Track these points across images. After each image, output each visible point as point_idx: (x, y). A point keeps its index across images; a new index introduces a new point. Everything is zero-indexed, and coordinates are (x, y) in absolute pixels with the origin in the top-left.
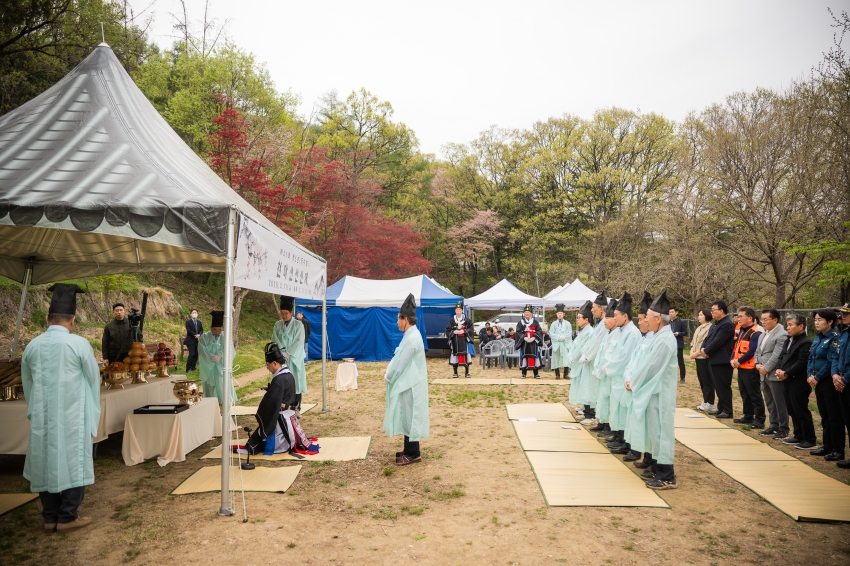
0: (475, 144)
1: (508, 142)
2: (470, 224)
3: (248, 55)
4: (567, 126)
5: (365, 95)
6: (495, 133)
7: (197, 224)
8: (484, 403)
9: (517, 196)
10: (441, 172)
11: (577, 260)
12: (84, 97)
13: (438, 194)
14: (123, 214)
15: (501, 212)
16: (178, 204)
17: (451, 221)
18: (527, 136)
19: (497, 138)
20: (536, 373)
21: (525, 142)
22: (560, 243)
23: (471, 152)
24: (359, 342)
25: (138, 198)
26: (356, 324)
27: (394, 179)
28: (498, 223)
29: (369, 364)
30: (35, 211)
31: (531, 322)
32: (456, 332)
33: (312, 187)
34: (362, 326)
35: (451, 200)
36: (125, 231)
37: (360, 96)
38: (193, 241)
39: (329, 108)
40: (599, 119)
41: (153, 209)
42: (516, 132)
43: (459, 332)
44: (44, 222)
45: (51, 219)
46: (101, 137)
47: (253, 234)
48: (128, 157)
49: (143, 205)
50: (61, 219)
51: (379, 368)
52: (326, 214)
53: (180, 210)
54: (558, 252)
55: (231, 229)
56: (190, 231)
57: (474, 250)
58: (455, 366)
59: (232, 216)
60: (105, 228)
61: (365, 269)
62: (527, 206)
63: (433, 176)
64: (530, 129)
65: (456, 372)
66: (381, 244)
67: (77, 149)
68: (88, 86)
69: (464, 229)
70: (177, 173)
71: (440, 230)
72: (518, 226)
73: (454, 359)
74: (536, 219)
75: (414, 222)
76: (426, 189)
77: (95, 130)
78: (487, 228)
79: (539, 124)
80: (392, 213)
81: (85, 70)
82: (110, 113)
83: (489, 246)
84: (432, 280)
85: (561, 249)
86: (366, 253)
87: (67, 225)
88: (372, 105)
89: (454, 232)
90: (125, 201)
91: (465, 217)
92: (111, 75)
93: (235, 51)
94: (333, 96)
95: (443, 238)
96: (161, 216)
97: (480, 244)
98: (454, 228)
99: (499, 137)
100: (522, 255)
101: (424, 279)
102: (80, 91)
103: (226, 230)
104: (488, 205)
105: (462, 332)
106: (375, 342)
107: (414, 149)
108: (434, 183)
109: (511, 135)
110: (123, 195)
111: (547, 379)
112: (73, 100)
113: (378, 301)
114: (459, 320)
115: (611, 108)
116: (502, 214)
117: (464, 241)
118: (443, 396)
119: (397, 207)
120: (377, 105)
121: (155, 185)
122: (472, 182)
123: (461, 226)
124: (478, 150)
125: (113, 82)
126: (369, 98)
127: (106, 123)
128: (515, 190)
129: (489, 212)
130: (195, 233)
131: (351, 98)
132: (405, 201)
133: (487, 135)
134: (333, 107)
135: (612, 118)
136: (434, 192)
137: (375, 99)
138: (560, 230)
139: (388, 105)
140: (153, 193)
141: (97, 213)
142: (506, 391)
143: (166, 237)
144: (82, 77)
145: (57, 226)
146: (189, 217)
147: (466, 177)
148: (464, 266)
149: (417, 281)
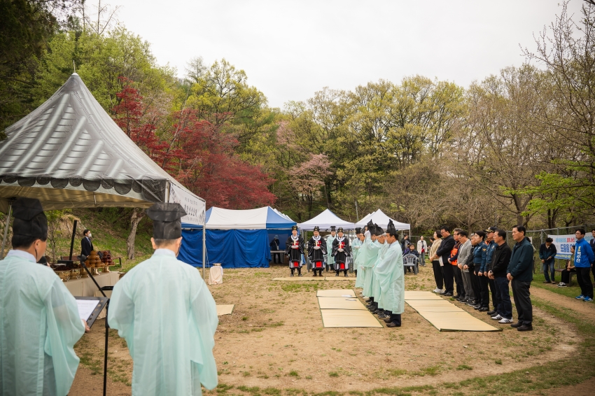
0: (311, 101)
1: (337, 101)
2: (306, 165)
3: (135, 36)
4: (382, 90)
5: (225, 64)
6: (327, 93)
7: (149, 188)
8: (304, 290)
9: (342, 143)
10: (284, 124)
11: (387, 195)
12: (70, 110)
13: (283, 141)
14: (111, 183)
15: (331, 155)
16: (139, 178)
17: (292, 161)
18: (351, 96)
19: (328, 97)
20: (345, 273)
21: (350, 101)
22: (375, 180)
23: (308, 107)
24: (222, 254)
25: (119, 172)
26: (221, 241)
27: (247, 130)
28: (328, 165)
29: (229, 270)
30: (63, 181)
31: (343, 239)
32: (293, 247)
34: (224, 242)
35: (292, 146)
36: (112, 191)
37: (221, 66)
38: (147, 196)
39: (196, 71)
40: (406, 85)
41: (126, 180)
42: (343, 93)
43: (295, 246)
44: (69, 186)
45: (73, 185)
46: (86, 136)
47: (176, 192)
48: (104, 148)
49: (121, 178)
50: (78, 185)
51: (237, 272)
52: (197, 161)
53: (140, 181)
54: (374, 187)
55: (167, 190)
56: (146, 192)
57: (310, 185)
58: (293, 270)
59: (167, 184)
60: (101, 190)
61: (225, 201)
62: (351, 150)
63: (278, 127)
64: (354, 91)
65: (292, 273)
66: (237, 181)
67: (74, 144)
68: (70, 102)
69: (302, 168)
70: (133, 159)
71: (283, 169)
72: (343, 167)
74: (357, 161)
75: (262, 164)
76: (272, 137)
77: (81, 132)
78: (319, 168)
79: (360, 88)
80: (245, 156)
81: (67, 90)
82: (87, 120)
83: (321, 182)
84: (275, 210)
85: (376, 185)
86: (226, 188)
87: (81, 188)
88: (230, 72)
89: (294, 170)
90: (111, 175)
91: (304, 160)
92: (82, 94)
93: (126, 33)
94: (199, 62)
95: (286, 176)
96: (130, 184)
97: (314, 180)
98: (294, 168)
99: (330, 96)
100: (347, 188)
101: (269, 210)
102: (66, 106)
103: (164, 191)
104: (321, 150)
105: (297, 246)
106: (234, 255)
107: (262, 106)
108: (278, 132)
109: (339, 96)
110: (109, 172)
111: (350, 277)
112: (64, 112)
113: (236, 225)
114: (295, 238)
115: (415, 76)
116: (331, 157)
117: (302, 178)
118: (279, 287)
119: (249, 151)
120: (234, 72)
121: (123, 166)
122: (308, 131)
123: (299, 166)
124: (313, 106)
125: (84, 99)
126: (228, 67)
127: (86, 126)
128: (341, 139)
129: (321, 156)
130: (148, 193)
131: (214, 66)
132: (256, 147)
133: (320, 94)
134: (199, 71)
135: (416, 84)
136: (279, 139)
137: (233, 68)
138: (376, 171)
139: (243, 73)
140: (124, 171)
141: (97, 182)
142: (320, 283)
143: (133, 195)
144: (66, 96)
145: (76, 188)
146: (145, 184)
147: (305, 127)
148: (302, 197)
149: (264, 210)
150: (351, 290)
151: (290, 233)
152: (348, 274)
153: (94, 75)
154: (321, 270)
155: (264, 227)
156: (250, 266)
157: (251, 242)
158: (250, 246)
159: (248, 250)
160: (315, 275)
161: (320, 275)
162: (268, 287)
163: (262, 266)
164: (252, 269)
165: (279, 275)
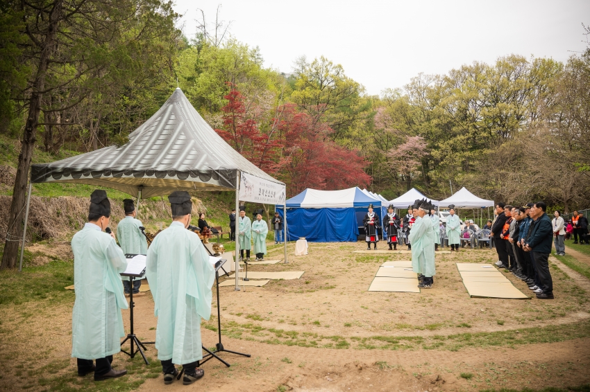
0: (407, 87)
1: (432, 85)
2: (404, 147)
3: (244, 45)
4: (477, 70)
5: (324, 60)
6: (422, 78)
7: (225, 176)
9: (437, 125)
10: (381, 110)
11: (479, 172)
12: (173, 117)
13: (381, 126)
14: (196, 173)
15: (427, 136)
16: (217, 169)
17: (390, 144)
18: (446, 79)
19: (424, 82)
21: (445, 84)
22: (469, 158)
23: (404, 93)
24: (316, 230)
25: (201, 166)
26: (313, 219)
27: (346, 117)
28: (424, 146)
29: (320, 243)
30: (163, 173)
32: (369, 222)
33: (287, 129)
34: (317, 220)
35: (389, 130)
36: (197, 179)
37: (320, 62)
38: (223, 182)
39: (300, 68)
40: (499, 64)
41: (208, 171)
42: (437, 77)
43: (371, 222)
44: (167, 177)
45: (170, 175)
46: (182, 137)
47: (247, 179)
48: (194, 146)
49: (204, 169)
50: (173, 175)
51: (325, 246)
52: (295, 148)
53: (218, 171)
54: (469, 165)
55: (238, 178)
56: (222, 179)
57: (407, 166)
58: (369, 243)
59: (238, 173)
60: (190, 178)
61: (322, 183)
62: (446, 130)
63: (375, 113)
64: (449, 76)
65: (369, 247)
66: (336, 165)
67: (174, 144)
68: (174, 111)
69: (399, 151)
70: (215, 153)
71: (381, 152)
72: (437, 148)
73: (368, 239)
74: (451, 142)
75: (360, 148)
76: (370, 123)
77: (180, 134)
78: (416, 149)
79: (453, 71)
80: (346, 141)
81: (172, 102)
82: (184, 124)
83: (417, 163)
84: (365, 191)
85: (471, 163)
86: (325, 171)
87: (176, 177)
88: (329, 67)
89: (393, 152)
90: (197, 167)
91: (401, 142)
92: (183, 104)
93: (236, 43)
94: (303, 60)
95: (384, 158)
96: (210, 174)
97: (411, 161)
98: (392, 150)
99: (425, 81)
100: (444, 167)
101: (357, 191)
102: (171, 114)
103: (236, 178)
104: (417, 132)
105: (373, 222)
106: (325, 230)
107: (361, 95)
108: (376, 118)
109: (434, 80)
110: (196, 165)
112: (169, 119)
113: (327, 204)
114: (371, 215)
115: (510, 55)
116: (427, 138)
117: (399, 159)
118: (354, 258)
119: (349, 137)
120: (332, 66)
121: (207, 160)
122: (405, 115)
123: (397, 148)
124: (410, 92)
125: (184, 108)
126: (327, 63)
127: (183, 129)
128: (435, 121)
129: (417, 138)
130: (225, 181)
131: (313, 64)
132: (355, 133)
133: (416, 80)
134: (303, 68)
135: (511, 64)
136: (376, 124)
137: (331, 63)
138: (471, 150)
139: (340, 67)
140: (207, 163)
141: (187, 173)
143: (213, 182)
144: (171, 106)
145: (172, 178)
146: (221, 173)
147: (401, 111)
148: (402, 177)
149: (352, 191)
153: (211, 81)
155: (352, 206)
156: (340, 240)
157: (340, 219)
158: (339, 222)
159: (337, 226)
160: (391, 249)
161: (395, 249)
163: (351, 241)
164: (341, 243)
165: (361, 248)
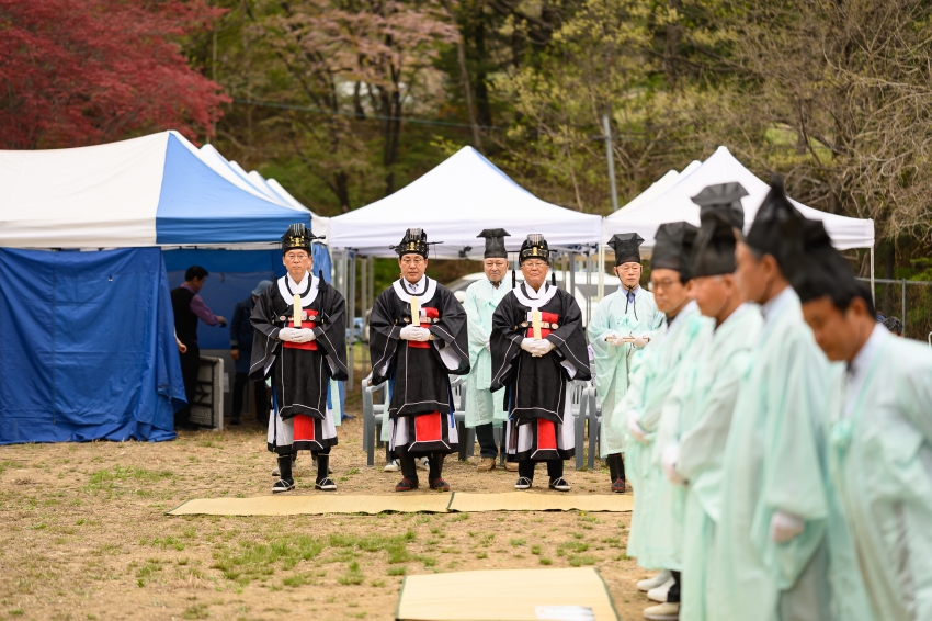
8: (335, 571)
11: (752, 82)
20: (555, 472)
31: (546, 295)
32: (286, 334)
43: (297, 333)
54: (691, 49)
57: (389, 41)
58: (286, 456)
83: (441, 27)
84: (209, 154)
85: (701, 37)
97: (410, 17)
100: (564, 57)
101: (172, 149)
105: (307, 334)
111: (586, 495)
114: (298, 293)
118: (202, 554)
142: (423, 533)
148: (356, 99)
149: (148, 152)
150: (589, 572)
151: (273, 265)
152: (570, 474)
154: (437, 455)
155: (146, 236)
156: (77, 431)
157: (76, 313)
158: (74, 332)
159: (63, 353)
160: (410, 484)
161: (436, 483)
162: (142, 556)
163: (139, 435)
164: (85, 451)
165: (218, 485)
